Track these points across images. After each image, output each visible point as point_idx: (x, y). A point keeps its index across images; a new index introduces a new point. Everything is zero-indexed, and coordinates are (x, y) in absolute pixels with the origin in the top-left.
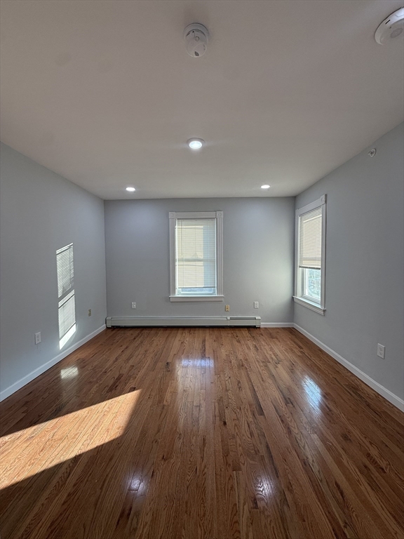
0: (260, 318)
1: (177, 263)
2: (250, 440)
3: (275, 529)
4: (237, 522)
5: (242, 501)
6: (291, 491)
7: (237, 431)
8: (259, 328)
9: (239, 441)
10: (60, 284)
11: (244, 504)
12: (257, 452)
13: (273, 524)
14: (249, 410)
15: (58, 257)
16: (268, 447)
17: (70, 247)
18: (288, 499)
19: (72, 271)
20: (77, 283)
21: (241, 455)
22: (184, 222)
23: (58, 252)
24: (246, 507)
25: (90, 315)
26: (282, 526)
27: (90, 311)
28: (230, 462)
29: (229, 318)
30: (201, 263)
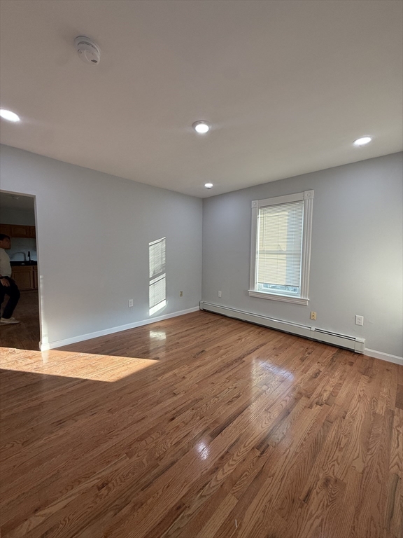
0: (363, 340)
1: (258, 256)
2: (169, 445)
3: (85, 515)
4: (80, 482)
5: (100, 476)
6: (133, 509)
7: (172, 431)
8: (361, 355)
9: (160, 440)
10: (152, 268)
11: (98, 479)
12: (160, 458)
13: (89, 510)
14: (207, 425)
15: (150, 248)
16: (173, 463)
17: (162, 240)
18: (123, 511)
19: (164, 259)
20: (168, 269)
21: (147, 450)
22: (266, 210)
23: (150, 244)
24: (97, 481)
25: (181, 295)
26: (91, 518)
27: (181, 292)
28: (133, 447)
29: (313, 329)
30: (284, 257)
